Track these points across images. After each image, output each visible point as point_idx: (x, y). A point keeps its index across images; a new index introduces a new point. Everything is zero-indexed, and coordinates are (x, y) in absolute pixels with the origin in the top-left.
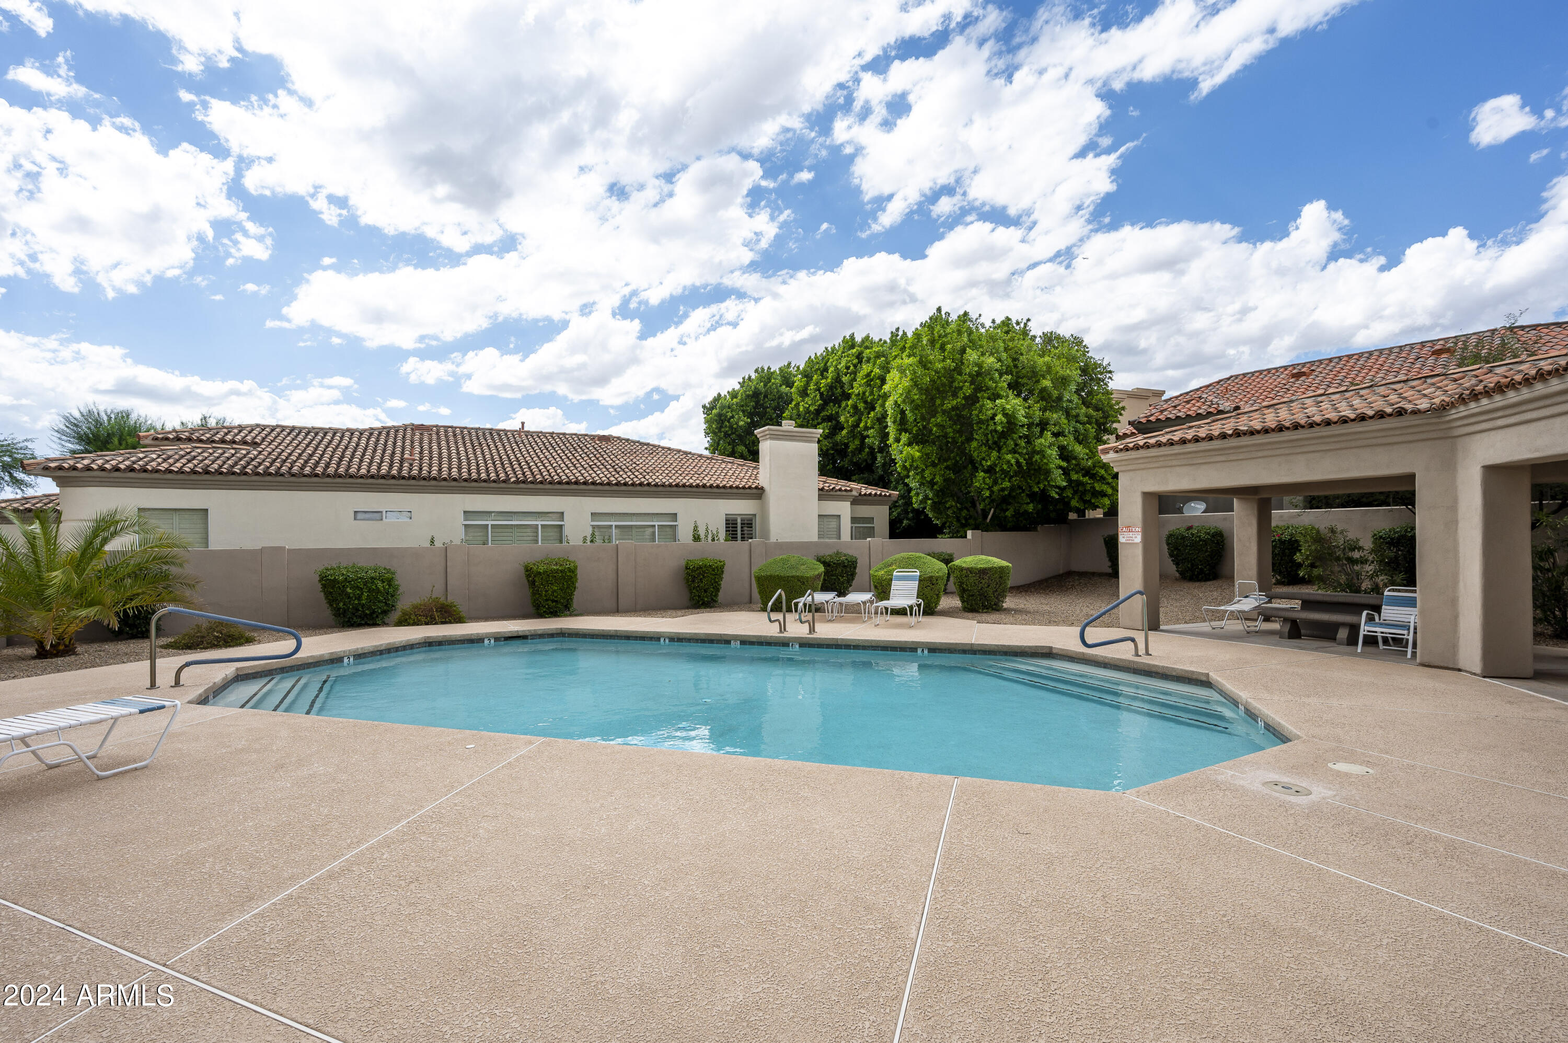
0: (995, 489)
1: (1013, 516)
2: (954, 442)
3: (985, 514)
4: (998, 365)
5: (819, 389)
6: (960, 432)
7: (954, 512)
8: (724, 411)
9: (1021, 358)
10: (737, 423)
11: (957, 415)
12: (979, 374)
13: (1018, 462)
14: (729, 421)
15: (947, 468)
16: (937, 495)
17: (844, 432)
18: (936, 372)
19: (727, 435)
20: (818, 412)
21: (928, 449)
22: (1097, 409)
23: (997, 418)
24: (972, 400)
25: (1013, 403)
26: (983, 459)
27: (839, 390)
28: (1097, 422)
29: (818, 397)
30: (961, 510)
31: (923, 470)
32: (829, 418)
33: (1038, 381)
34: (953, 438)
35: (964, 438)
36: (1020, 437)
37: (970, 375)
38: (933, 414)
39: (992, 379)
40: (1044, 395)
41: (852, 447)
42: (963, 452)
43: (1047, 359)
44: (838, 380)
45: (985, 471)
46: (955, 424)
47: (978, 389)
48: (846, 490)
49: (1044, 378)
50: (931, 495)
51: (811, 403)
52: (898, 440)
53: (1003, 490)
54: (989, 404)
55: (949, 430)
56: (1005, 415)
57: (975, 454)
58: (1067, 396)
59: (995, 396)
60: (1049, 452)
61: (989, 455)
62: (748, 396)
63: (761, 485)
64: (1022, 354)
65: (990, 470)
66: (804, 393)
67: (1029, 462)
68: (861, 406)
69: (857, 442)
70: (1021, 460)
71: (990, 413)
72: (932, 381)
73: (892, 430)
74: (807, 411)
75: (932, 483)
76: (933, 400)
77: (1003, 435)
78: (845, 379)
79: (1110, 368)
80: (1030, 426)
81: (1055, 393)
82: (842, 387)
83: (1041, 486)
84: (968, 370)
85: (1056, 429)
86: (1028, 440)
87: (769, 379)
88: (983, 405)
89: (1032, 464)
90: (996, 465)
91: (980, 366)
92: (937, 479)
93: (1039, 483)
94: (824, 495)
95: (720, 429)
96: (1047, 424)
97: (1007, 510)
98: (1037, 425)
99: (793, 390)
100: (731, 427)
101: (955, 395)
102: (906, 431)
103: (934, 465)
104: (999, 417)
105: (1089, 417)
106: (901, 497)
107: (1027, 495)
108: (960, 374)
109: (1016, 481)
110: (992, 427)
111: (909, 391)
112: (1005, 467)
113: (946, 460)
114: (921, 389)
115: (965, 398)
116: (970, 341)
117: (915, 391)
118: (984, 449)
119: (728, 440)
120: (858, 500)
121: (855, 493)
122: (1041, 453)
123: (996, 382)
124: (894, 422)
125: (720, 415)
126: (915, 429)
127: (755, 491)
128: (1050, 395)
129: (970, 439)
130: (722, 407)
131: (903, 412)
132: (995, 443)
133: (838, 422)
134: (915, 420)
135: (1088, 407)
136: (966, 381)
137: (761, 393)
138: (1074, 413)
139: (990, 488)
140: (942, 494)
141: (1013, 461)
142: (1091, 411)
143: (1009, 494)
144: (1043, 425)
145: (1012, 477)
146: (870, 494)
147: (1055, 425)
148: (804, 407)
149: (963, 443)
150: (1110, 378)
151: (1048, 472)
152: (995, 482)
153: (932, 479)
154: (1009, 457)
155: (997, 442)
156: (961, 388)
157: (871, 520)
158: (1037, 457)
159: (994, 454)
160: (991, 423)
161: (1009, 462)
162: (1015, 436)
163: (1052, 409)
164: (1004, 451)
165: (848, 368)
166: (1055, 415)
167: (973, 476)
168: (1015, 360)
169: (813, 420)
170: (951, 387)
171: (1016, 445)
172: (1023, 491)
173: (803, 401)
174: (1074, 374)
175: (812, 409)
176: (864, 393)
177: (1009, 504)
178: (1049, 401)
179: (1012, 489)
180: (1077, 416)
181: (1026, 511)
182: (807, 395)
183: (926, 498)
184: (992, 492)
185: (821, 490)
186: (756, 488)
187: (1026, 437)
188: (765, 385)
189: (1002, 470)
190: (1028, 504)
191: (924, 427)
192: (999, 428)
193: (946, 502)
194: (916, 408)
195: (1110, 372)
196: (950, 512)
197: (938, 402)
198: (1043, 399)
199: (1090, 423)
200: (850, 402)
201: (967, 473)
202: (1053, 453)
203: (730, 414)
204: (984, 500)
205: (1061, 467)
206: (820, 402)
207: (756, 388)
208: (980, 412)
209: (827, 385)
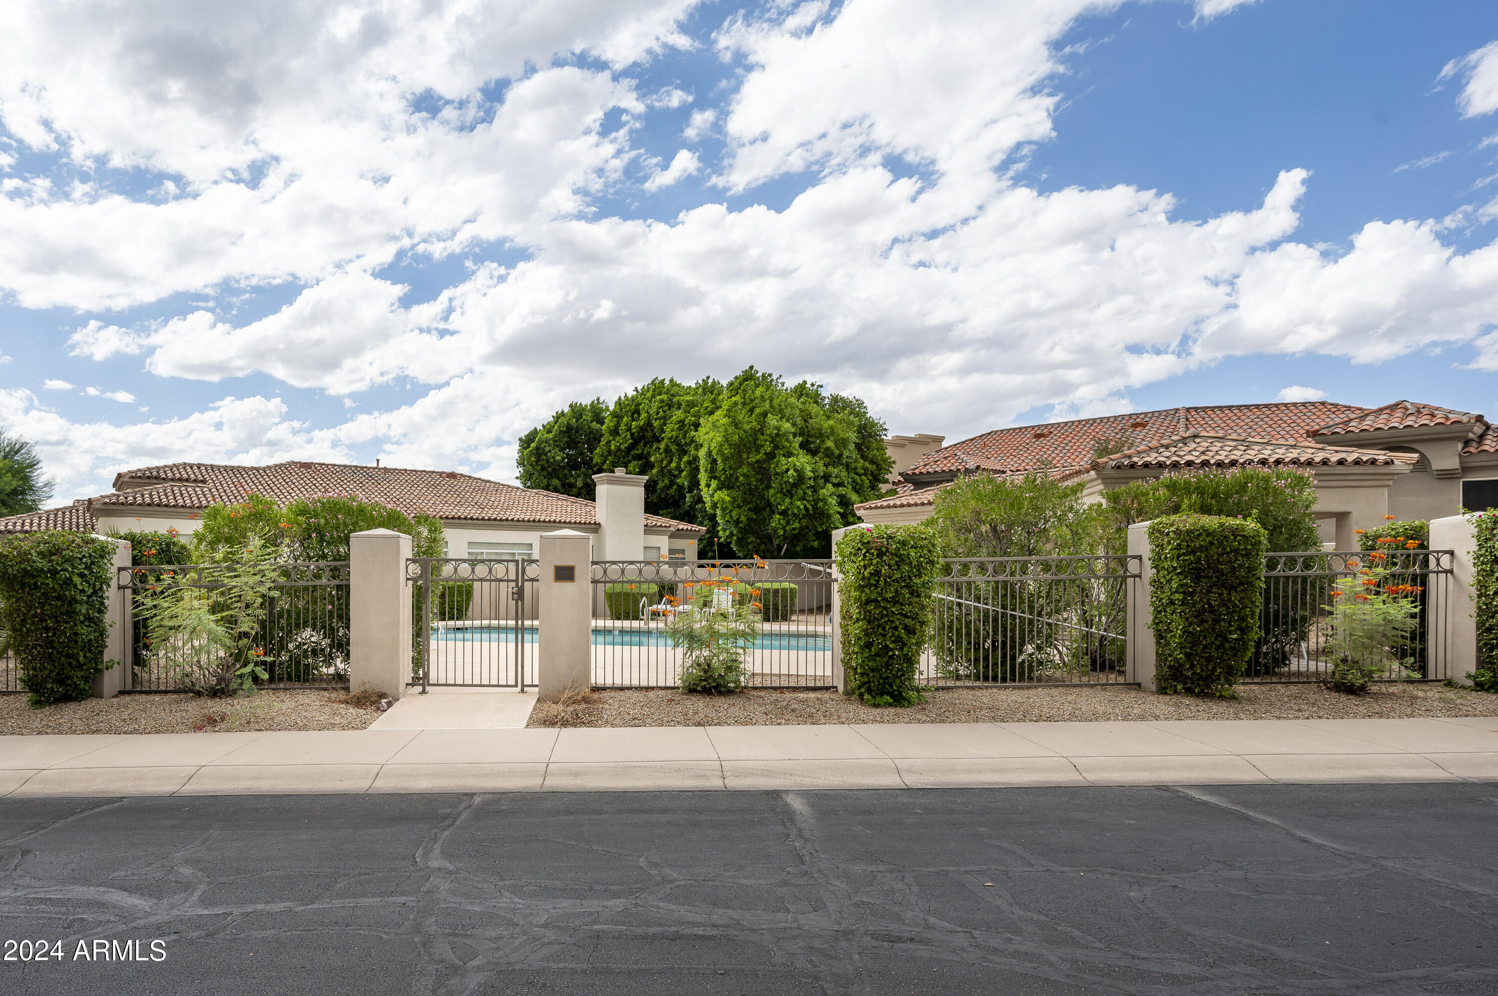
0: (788, 528)
1: (802, 550)
2: (757, 488)
3: (780, 548)
4: (793, 430)
5: (629, 430)
6: (761, 481)
7: (754, 547)
8: (542, 445)
9: (811, 421)
10: (553, 457)
11: (759, 467)
12: (777, 435)
13: (805, 507)
14: (546, 455)
15: (750, 509)
16: (740, 532)
17: (655, 471)
18: (745, 431)
19: (543, 469)
20: (629, 450)
21: (735, 493)
22: (872, 462)
23: (789, 473)
24: (771, 456)
25: (803, 461)
26: (779, 504)
27: (650, 434)
28: (872, 473)
29: (629, 436)
30: (760, 544)
31: (731, 511)
32: (639, 457)
33: (823, 441)
34: (755, 486)
35: (764, 486)
36: (808, 488)
37: (770, 435)
38: (740, 464)
39: (787, 440)
40: (828, 453)
41: (661, 485)
42: (762, 497)
43: (831, 422)
44: (649, 424)
45: (780, 514)
46: (757, 473)
47: (776, 447)
48: (665, 527)
49: (829, 439)
50: (735, 532)
51: (622, 441)
52: (708, 486)
53: (794, 529)
54: (783, 460)
55: (753, 479)
56: (796, 470)
57: (772, 500)
58: (846, 453)
59: (789, 455)
60: (830, 500)
61: (783, 501)
62: (561, 432)
63: (598, 521)
64: (811, 418)
65: (784, 513)
66: (615, 432)
67: (815, 507)
68: (673, 448)
69: (666, 481)
70: (809, 506)
71: (784, 468)
72: (741, 439)
73: (703, 477)
74: (619, 449)
75: (737, 522)
76: (740, 453)
77: (794, 485)
78: (656, 424)
79: (885, 427)
80: (815, 478)
81: (837, 452)
82: (652, 431)
83: (824, 527)
84: (768, 432)
85: (836, 481)
86: (815, 490)
87: (581, 416)
88: (779, 461)
89: (817, 509)
90: (789, 509)
91: (778, 428)
92: (742, 518)
93: (822, 524)
94: (649, 530)
95: (537, 461)
96: (830, 476)
97: (797, 545)
98: (822, 477)
99: (604, 427)
100: (548, 461)
101: (758, 452)
102: (715, 478)
103: (739, 506)
104: (791, 472)
105: (865, 469)
106: (708, 532)
107: (814, 534)
108: (763, 434)
109: (804, 522)
110: (785, 479)
111: (721, 446)
112: (796, 511)
113: (749, 503)
114: (731, 444)
115: (766, 454)
116: (771, 407)
117: (726, 446)
118: (779, 495)
119: (545, 473)
120: (674, 535)
121: (672, 529)
122: (824, 500)
123: (790, 443)
124: (706, 471)
125: (537, 448)
126: (723, 476)
127: (593, 526)
128: (833, 454)
129: (769, 487)
130: (541, 442)
131: (714, 461)
132: (788, 491)
133: (648, 461)
134: (723, 469)
135: (865, 460)
136: (766, 441)
137: (572, 429)
138: (853, 466)
139: (783, 528)
140: (744, 531)
141: (802, 507)
142: (867, 465)
143: (799, 532)
144: (827, 478)
145: (801, 519)
146: (683, 529)
147: (836, 477)
148: (616, 446)
149: (763, 489)
150: (885, 435)
151: (829, 516)
152: (788, 523)
153: (738, 519)
154: (799, 503)
155: (790, 491)
156: (763, 446)
157: (682, 551)
158: (821, 504)
159: (788, 500)
160: (785, 475)
161: (798, 507)
162: (804, 486)
163: (834, 465)
164: (795, 497)
165: (658, 413)
166: (836, 470)
167: (770, 516)
168: (806, 421)
169: (624, 457)
170: (755, 443)
171: (805, 493)
172: (810, 531)
173: (614, 440)
174: (853, 436)
175: (623, 447)
176: (677, 437)
177: (800, 540)
178: (834, 459)
179: (801, 528)
180: (856, 468)
181: (812, 547)
182: (618, 434)
183: (732, 534)
184: (785, 531)
185: (646, 526)
186: (595, 523)
187: (812, 487)
188: (577, 421)
189: (793, 513)
190: (814, 541)
191: (731, 475)
192: (791, 480)
193: (748, 538)
194: (725, 459)
195: (886, 430)
196: (750, 547)
197: (745, 456)
198: (827, 456)
199: (865, 475)
200: (662, 446)
201: (765, 514)
202: (833, 501)
203: (547, 449)
204: (779, 537)
205: (838, 513)
206: (631, 441)
207: (568, 423)
208: (777, 466)
209: (637, 427)
